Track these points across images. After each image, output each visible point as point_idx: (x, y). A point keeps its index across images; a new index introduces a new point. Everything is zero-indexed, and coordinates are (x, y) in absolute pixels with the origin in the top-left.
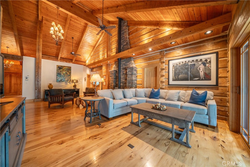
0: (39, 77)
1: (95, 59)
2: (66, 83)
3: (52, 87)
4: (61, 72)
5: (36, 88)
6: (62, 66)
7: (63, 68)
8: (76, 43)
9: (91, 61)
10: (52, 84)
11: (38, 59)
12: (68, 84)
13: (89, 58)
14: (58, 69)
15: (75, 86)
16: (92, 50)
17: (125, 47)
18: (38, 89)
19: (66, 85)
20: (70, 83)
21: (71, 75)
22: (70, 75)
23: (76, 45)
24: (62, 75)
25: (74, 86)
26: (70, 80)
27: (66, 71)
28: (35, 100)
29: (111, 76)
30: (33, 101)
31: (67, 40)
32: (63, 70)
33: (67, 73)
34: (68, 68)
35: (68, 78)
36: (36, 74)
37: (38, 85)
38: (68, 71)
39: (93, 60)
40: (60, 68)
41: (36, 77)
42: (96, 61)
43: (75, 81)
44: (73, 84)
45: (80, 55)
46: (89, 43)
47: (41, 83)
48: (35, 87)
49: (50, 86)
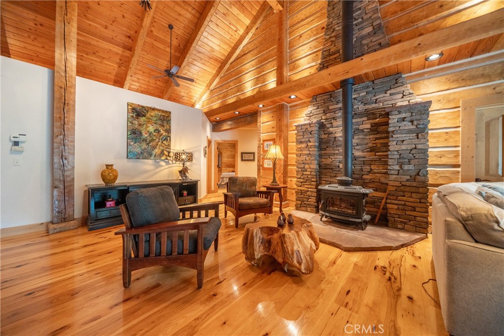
0: (66, 141)
1: (224, 97)
2: (156, 162)
3: (116, 178)
4: (140, 125)
5: (57, 183)
6: (143, 107)
7: (148, 115)
8: (177, 45)
9: (212, 102)
10: (114, 167)
11: (63, 74)
12: (161, 166)
13: (205, 97)
14: (133, 117)
15: (183, 172)
16: (214, 72)
17: (364, 42)
18: (62, 186)
19: (157, 168)
20: (168, 163)
21: (170, 137)
22: (167, 138)
23: (177, 54)
24: (145, 135)
25: (180, 172)
26: (169, 152)
27: (156, 123)
28: (51, 226)
29: (303, 140)
30: (43, 228)
31: (152, 31)
32: (149, 120)
33: (159, 131)
34: (163, 114)
35: (161, 148)
36: (55, 130)
37: (64, 171)
38: (163, 126)
39: (220, 101)
40: (138, 112)
41: (57, 140)
42: (231, 100)
43: (184, 157)
44: (178, 166)
45: (192, 80)
46: (212, 50)
47: (74, 163)
48: (53, 179)
49: (108, 173)
